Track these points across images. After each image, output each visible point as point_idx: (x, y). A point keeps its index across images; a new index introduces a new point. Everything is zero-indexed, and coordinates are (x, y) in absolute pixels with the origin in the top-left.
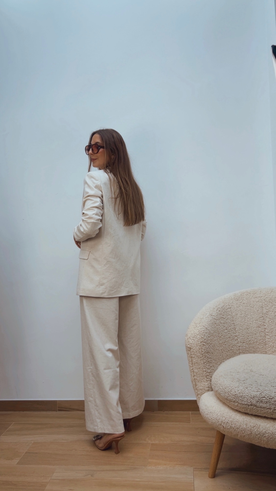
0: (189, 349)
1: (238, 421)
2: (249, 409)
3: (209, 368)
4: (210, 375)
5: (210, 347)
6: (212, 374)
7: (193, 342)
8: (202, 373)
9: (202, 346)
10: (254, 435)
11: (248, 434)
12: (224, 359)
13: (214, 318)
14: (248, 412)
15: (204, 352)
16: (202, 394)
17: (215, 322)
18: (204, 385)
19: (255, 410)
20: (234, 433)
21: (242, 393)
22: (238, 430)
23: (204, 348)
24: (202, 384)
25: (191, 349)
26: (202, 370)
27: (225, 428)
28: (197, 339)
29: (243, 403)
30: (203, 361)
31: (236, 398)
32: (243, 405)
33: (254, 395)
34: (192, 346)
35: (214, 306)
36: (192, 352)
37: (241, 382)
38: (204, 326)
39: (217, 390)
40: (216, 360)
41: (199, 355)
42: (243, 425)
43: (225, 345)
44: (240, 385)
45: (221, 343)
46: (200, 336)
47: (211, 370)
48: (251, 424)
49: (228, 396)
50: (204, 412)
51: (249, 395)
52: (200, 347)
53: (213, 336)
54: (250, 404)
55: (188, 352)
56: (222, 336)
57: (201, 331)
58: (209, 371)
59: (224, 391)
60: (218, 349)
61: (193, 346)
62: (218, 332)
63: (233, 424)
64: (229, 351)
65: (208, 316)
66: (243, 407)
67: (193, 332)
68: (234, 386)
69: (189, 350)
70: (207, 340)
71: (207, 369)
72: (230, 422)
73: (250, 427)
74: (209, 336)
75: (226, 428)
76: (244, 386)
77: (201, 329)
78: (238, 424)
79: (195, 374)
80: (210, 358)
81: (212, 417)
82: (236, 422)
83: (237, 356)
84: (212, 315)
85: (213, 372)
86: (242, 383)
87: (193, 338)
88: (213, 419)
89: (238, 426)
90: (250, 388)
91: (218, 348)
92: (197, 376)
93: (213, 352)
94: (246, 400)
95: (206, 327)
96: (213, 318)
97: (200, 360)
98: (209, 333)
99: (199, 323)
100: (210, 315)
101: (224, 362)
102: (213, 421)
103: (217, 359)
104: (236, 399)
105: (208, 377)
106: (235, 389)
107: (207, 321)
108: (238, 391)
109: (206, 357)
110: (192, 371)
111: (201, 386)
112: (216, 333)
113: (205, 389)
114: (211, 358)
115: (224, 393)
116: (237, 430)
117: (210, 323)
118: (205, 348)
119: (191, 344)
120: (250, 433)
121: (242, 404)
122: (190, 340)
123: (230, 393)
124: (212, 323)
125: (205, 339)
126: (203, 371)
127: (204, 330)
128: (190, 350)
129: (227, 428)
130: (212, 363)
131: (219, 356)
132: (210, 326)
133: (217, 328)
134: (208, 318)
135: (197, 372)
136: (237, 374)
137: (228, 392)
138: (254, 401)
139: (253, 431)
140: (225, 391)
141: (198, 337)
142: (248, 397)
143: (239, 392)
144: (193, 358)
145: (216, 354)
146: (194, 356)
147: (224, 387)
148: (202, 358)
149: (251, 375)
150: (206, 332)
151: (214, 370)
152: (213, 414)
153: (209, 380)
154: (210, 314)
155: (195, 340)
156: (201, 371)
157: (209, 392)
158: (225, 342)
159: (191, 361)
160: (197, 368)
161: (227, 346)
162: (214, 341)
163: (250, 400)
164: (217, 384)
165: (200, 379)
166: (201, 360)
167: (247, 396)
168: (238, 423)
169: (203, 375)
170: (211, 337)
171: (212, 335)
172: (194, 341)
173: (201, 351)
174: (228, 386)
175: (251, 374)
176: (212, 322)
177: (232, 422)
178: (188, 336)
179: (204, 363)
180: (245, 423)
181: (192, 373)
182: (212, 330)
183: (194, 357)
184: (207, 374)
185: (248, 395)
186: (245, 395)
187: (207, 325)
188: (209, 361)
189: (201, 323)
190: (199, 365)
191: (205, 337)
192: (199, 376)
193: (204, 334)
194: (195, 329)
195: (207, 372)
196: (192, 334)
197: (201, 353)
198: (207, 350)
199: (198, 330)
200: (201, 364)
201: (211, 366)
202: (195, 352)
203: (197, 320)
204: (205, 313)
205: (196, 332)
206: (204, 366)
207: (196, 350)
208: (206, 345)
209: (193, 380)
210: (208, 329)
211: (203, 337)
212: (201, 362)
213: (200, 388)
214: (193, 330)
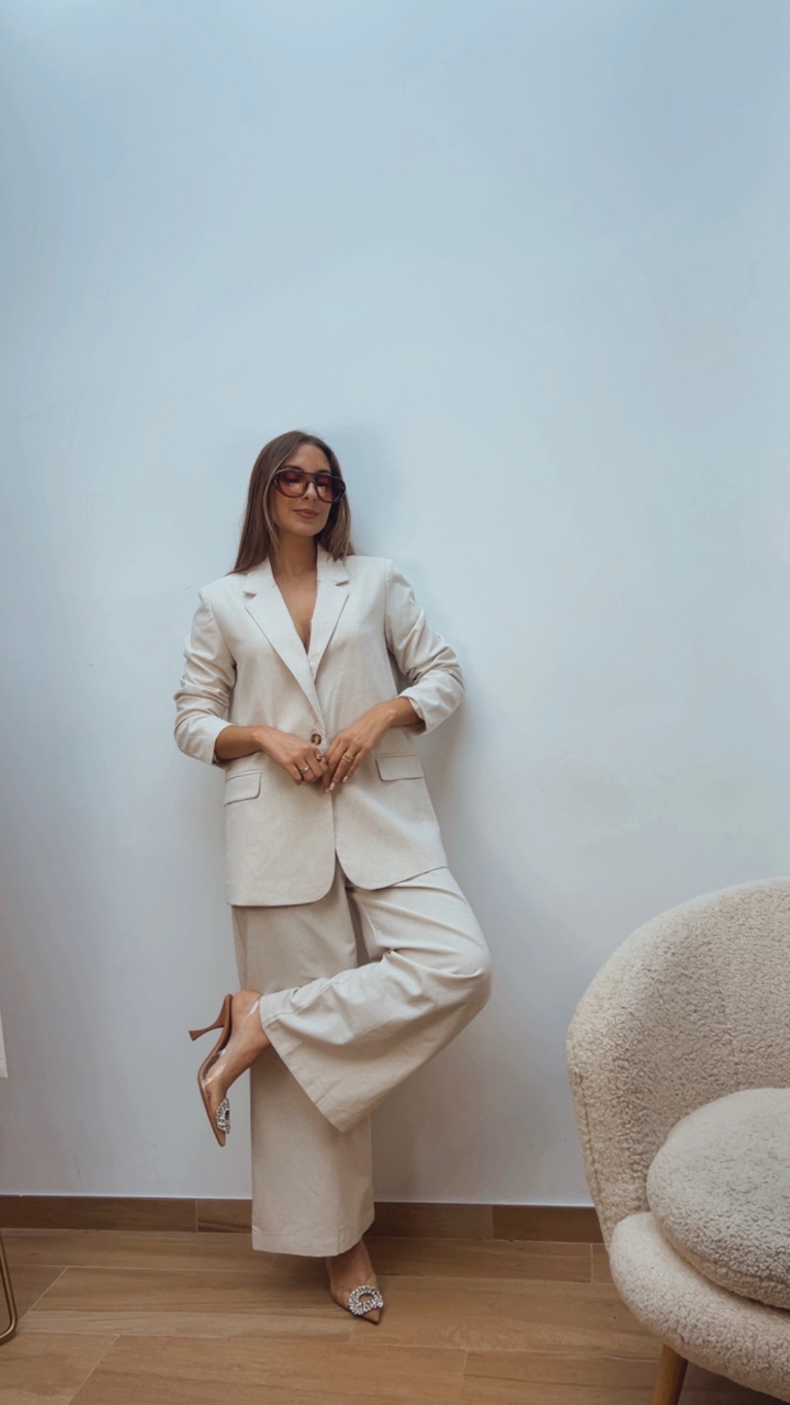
0: (579, 1080)
1: (728, 1325)
2: (763, 1291)
3: (640, 1141)
4: (642, 1160)
5: (642, 1074)
6: (647, 1158)
7: (588, 1058)
8: (619, 1154)
9: (619, 1072)
10: (779, 1372)
11: (759, 1369)
12: (686, 1107)
13: (656, 978)
14: (760, 1298)
15: (624, 1091)
16: (619, 1217)
17: (658, 991)
18: (625, 1191)
19: (781, 1295)
20: (716, 1361)
21: (739, 1236)
22: (729, 1353)
23: (622, 1077)
24: (619, 1189)
25: (584, 1080)
26: (619, 1146)
27: (688, 1343)
29: (744, 1269)
30: (621, 1118)
31: (721, 1252)
32: (744, 1277)
33: (778, 1246)
34: (587, 1072)
35: (657, 937)
36: (588, 1089)
37: (737, 1197)
38: (623, 1007)
39: (663, 1218)
40: (661, 1111)
41: (608, 1101)
42: (743, 1337)
43: (691, 1062)
44: (735, 1209)
45: (681, 1056)
46: (612, 1040)
47: (644, 1144)
48: (768, 1338)
49: (697, 1242)
50: (625, 1282)
51: (763, 1246)
52: (612, 1074)
53: (654, 1036)
54: (765, 1273)
55: (576, 1087)
56: (681, 1034)
57: (614, 1023)
58: (640, 1148)
59: (683, 1224)
60: (668, 1076)
61: (591, 1070)
62: (670, 1023)
63: (713, 1334)
64: (704, 1078)
65: (638, 973)
66: (743, 1283)
67: (591, 1026)
68: (713, 1211)
69: (576, 1084)
70: (633, 1052)
71: (634, 1143)
72: (704, 1327)
73: (767, 1348)
74: (640, 1037)
75: (691, 1342)
76: (746, 1213)
77: (615, 1017)
78: (729, 1335)
79: (596, 1157)
80: (641, 1108)
81: (646, 1303)
82: (722, 1329)
83: (731, 1096)
84: (649, 971)
85: (654, 1151)
86: (739, 1202)
87: (589, 1047)
88: (650, 1308)
89: (729, 1340)
90: (767, 1222)
91: (671, 1073)
92: (601, 1162)
93: (652, 1088)
94: (754, 1260)
95: (629, 1010)
96: (653, 979)
97: (612, 1114)
98: (639, 1030)
99: (610, 998)
100: (643, 970)
101: (687, 1117)
102: (650, 1315)
103: (665, 1108)
104: (721, 1256)
105: (635, 1167)
106: (718, 1222)
107: (634, 988)
108: (728, 1228)
109: (631, 1107)
110: (588, 1146)
111: (615, 1193)
112: (662, 1028)
113: (627, 1203)
115: (684, 1231)
116: (725, 1354)
117: (643, 996)
118: (627, 1077)
119: (583, 1065)
120: (767, 1365)
121: (739, 1272)
122: (581, 1053)
123: (701, 1234)
124: (651, 997)
125: (627, 1050)
126: (622, 1149)
127: (623, 1020)
128: (581, 1081)
129: (694, 1344)
130: (651, 1122)
131: (672, 1099)
132: (643, 1005)
133: (667, 1009)
134: (639, 978)
135: (602, 1150)
136: (726, 1168)
137: (695, 1228)
138: (777, 1266)
139: (776, 1361)
140: (687, 1224)
141: (605, 1043)
142: (758, 1252)
143: (731, 1231)
144: (589, 1107)
145: (664, 1093)
146: (592, 1101)
147: (683, 1211)
148: (618, 1109)
149: (769, 1172)
150: (631, 1028)
151: (654, 1143)
152: (652, 1294)
153: (639, 1177)
154: (643, 965)
155: (595, 1052)
156: (616, 1148)
157: (638, 1215)
158: (691, 1053)
159: (584, 1117)
160: (602, 1138)
161: (698, 1064)
162: (657, 1053)
163: (766, 1261)
164: (663, 1197)
165: (612, 1171)
166: (613, 1116)
167: (757, 1247)
168: (729, 1330)
169: (622, 1159)
170: (646, 1040)
171: (649, 1034)
172: (594, 1054)
173: (614, 1088)
174: (699, 1209)
175: (769, 1169)
176: (650, 994)
177: (708, 1327)
178: (575, 1038)
179: (624, 1123)
180: (750, 1334)
181: (588, 1152)
182: (649, 1018)
183: (593, 1106)
184: (632, 1157)
185: (761, 1245)
186: (749, 1243)
187: (635, 1004)
188: (640, 1118)
189: (617, 997)
190: (610, 1129)
191: (628, 1044)
192: (610, 1163)
193: (624, 1035)
194: (596, 1017)
195: (634, 1154)
196: (587, 1034)
197: (616, 1094)
198: (633, 1084)
199: (605, 1021)
200: (614, 1126)
201: (645, 1132)
202: (596, 1090)
203: (603, 987)
204: (629, 963)
205: (600, 1026)
206: (623, 1133)
207: (599, 1083)
208: (629, 1067)
209: (591, 1173)
210: (637, 1015)
211: (622, 1044)
212: (616, 1120)
213: (612, 1201)
214: (590, 1019)
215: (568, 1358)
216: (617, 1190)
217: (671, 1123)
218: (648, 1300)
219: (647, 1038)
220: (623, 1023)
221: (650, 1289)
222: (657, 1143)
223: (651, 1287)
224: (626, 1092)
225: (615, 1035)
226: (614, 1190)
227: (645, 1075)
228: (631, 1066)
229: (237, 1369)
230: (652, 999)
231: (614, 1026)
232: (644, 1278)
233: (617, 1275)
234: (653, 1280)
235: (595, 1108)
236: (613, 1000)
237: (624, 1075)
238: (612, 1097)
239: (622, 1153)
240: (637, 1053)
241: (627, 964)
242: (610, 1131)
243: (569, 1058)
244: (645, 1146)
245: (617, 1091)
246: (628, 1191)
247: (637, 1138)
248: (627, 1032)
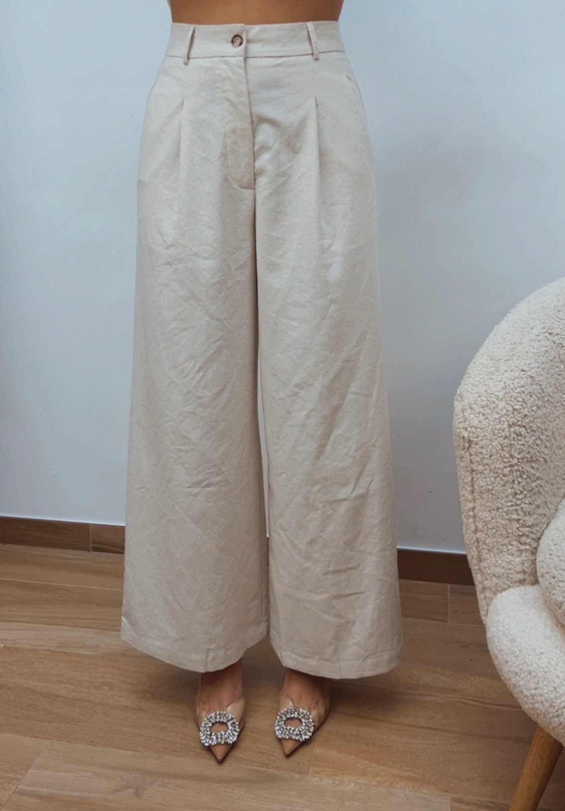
0: (467, 445)
3: (532, 513)
4: (532, 533)
5: (539, 442)
6: (537, 531)
7: (480, 422)
8: (506, 525)
9: (514, 439)
13: (557, 342)
15: (518, 459)
16: (500, 589)
17: (559, 355)
18: (509, 563)
23: (518, 445)
24: (502, 561)
25: (473, 446)
26: (508, 517)
28: (498, 413)
30: (513, 488)
35: (559, 301)
36: (476, 455)
38: (522, 371)
39: (559, 600)
40: (554, 482)
41: (499, 469)
46: (508, 404)
47: (535, 516)
52: (506, 441)
53: (552, 403)
55: (463, 452)
57: (512, 386)
58: (530, 521)
61: (482, 435)
65: (538, 336)
67: (485, 388)
69: (464, 448)
70: (531, 419)
71: (525, 515)
74: (540, 403)
77: (514, 380)
79: (480, 525)
80: (536, 478)
81: (533, 692)
84: (550, 334)
85: (546, 522)
87: (482, 410)
88: (539, 699)
92: (485, 532)
93: (547, 458)
95: (530, 373)
96: (554, 343)
97: (502, 483)
98: (539, 395)
99: (508, 360)
100: (544, 333)
102: (537, 705)
103: (558, 479)
105: (524, 539)
107: (535, 351)
110: (471, 513)
111: (497, 564)
112: (560, 394)
113: (510, 576)
114: (542, 479)
117: (544, 359)
118: (523, 445)
119: (473, 429)
122: (472, 416)
124: (551, 361)
125: (526, 416)
126: (510, 520)
127: (522, 383)
128: (470, 446)
130: (543, 493)
132: (543, 369)
134: (539, 341)
135: (487, 519)
141: (500, 407)
144: (477, 474)
145: (558, 463)
146: (481, 468)
148: (510, 478)
150: (531, 392)
151: (545, 515)
152: (541, 683)
153: (526, 550)
154: (544, 328)
155: (489, 417)
156: (503, 518)
157: (522, 588)
159: (470, 484)
160: (488, 507)
162: (555, 420)
165: (497, 542)
166: (504, 485)
169: (509, 531)
170: (545, 406)
171: (548, 400)
172: (487, 418)
173: (507, 455)
176: (551, 358)
178: (466, 400)
179: (516, 494)
181: (471, 520)
182: (549, 383)
183: (481, 473)
184: (521, 529)
187: (535, 368)
188: (533, 489)
189: (515, 359)
190: (499, 498)
191: (527, 409)
192: (496, 533)
193: (523, 399)
194: (492, 379)
195: (524, 526)
196: (480, 396)
197: (509, 462)
198: (529, 453)
199: (502, 383)
200: (504, 496)
201: (537, 503)
202: (486, 456)
203: (499, 348)
204: (528, 325)
205: (496, 389)
206: (513, 503)
207: (491, 450)
208: (526, 434)
209: (472, 541)
210: (537, 379)
211: (520, 409)
212: (506, 490)
213: (493, 571)
214: (484, 381)
216: (500, 562)
217: (562, 494)
218: (536, 689)
219: (546, 404)
220: (522, 386)
221: (539, 677)
222: (548, 515)
223: (540, 674)
224: (520, 461)
225: (513, 400)
226: (497, 561)
227: (542, 444)
228: (528, 433)
229: (106, 688)
230: (552, 364)
231: (512, 389)
232: (532, 664)
233: (496, 652)
234: (543, 668)
235: (483, 475)
236: (510, 362)
237: (519, 442)
238: (505, 465)
239: (510, 524)
240: (536, 420)
241: (526, 326)
242: (499, 500)
243: (458, 421)
244: (537, 518)
245: (511, 459)
246: (513, 563)
247: (528, 509)
248: (526, 397)
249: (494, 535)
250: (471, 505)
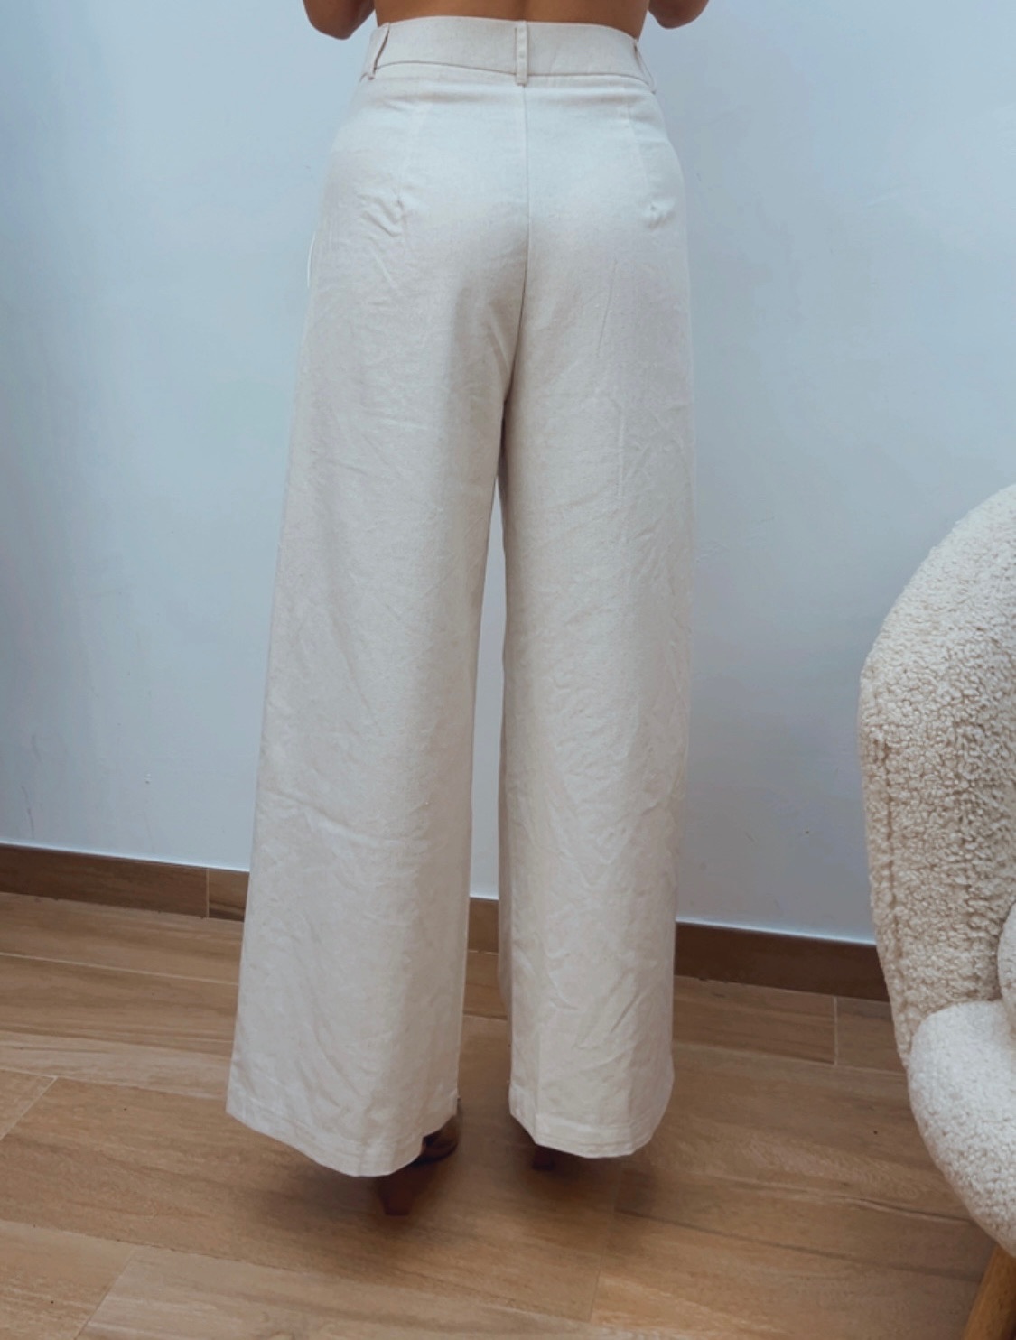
0: (881, 754)
3: (991, 876)
4: (992, 910)
5: (1005, 753)
6: (999, 906)
7: (905, 716)
8: (947, 895)
9: (963, 747)
15: (970, 781)
16: (933, 1006)
18: (949, 961)
23: (969, 757)
24: (938, 957)
25: (891, 756)
26: (949, 881)
28: (936, 702)
30: (959, 831)
34: (901, 741)
36: (898, 772)
38: (979, 629)
41: (936, 797)
46: (953, 686)
47: (997, 881)
52: (950, 749)
55: (875, 767)
57: (961, 655)
58: (988, 889)
61: (908, 738)
65: (1006, 569)
67: (914, 657)
69: (876, 761)
70: (993, 713)
71: (979, 878)
74: (1008, 686)
77: (964, 645)
79: (901, 895)
80: (998, 816)
81: (990, 1185)
87: (908, 695)
88: (1001, 1198)
92: (909, 906)
95: (991, 634)
97: (941, 821)
99: (955, 610)
102: (996, 1209)
105: (976, 920)
107: (1000, 596)
110: (886, 873)
111: (929, 962)
113: (952, 983)
114: (1009, 817)
118: (979, 757)
119: (893, 728)
122: (891, 705)
125: (984, 707)
126: (953, 886)
127: (979, 652)
128: (886, 757)
130: (1011, 842)
134: (1008, 578)
135: (913, 884)
141: (940, 691)
144: (897, 805)
146: (904, 795)
148: (955, 815)
150: (993, 668)
152: (1005, 1173)
153: (980, 939)
155: (920, 707)
156: (941, 883)
157: (972, 1005)
159: (885, 822)
160: (916, 862)
165: (930, 925)
166: (944, 826)
169: (951, 905)
172: (917, 710)
173: (951, 775)
178: (882, 677)
179: (964, 841)
181: (885, 884)
183: (905, 803)
184: (971, 903)
187: (1001, 625)
188: (993, 833)
189: (966, 609)
190: (934, 848)
191: (985, 697)
192: (928, 908)
193: (980, 679)
194: (926, 642)
195: (977, 897)
196: (905, 672)
197: (954, 786)
198: (988, 771)
199: (944, 651)
200: (943, 845)
201: (999, 859)
202: (913, 775)
203: (939, 589)
204: (989, 550)
205: (933, 659)
206: (958, 858)
207: (923, 764)
208: (984, 739)
209: (887, 921)
210: (1004, 644)
211: (974, 696)
212: (948, 834)
213: (922, 975)
214: (913, 645)
215: (797, 1197)
216: (934, 958)
218: (995, 1181)
220: (979, 656)
221: (1000, 1161)
223: (1002, 1156)
224: (973, 784)
225: (963, 679)
226: (929, 957)
227: (1010, 757)
228: (986, 736)
231: (961, 661)
232: (988, 1138)
233: (926, 1116)
234: (1008, 1145)
235: (908, 808)
236: (958, 613)
237: (972, 753)
238: (946, 791)
239: (954, 893)
240: (1000, 715)
241: (985, 551)
242: (935, 851)
243: (866, 713)
244: (999, 885)
245: (957, 782)
246: (956, 961)
247: (985, 868)
248: (985, 675)
249: (924, 912)
250: (885, 859)
